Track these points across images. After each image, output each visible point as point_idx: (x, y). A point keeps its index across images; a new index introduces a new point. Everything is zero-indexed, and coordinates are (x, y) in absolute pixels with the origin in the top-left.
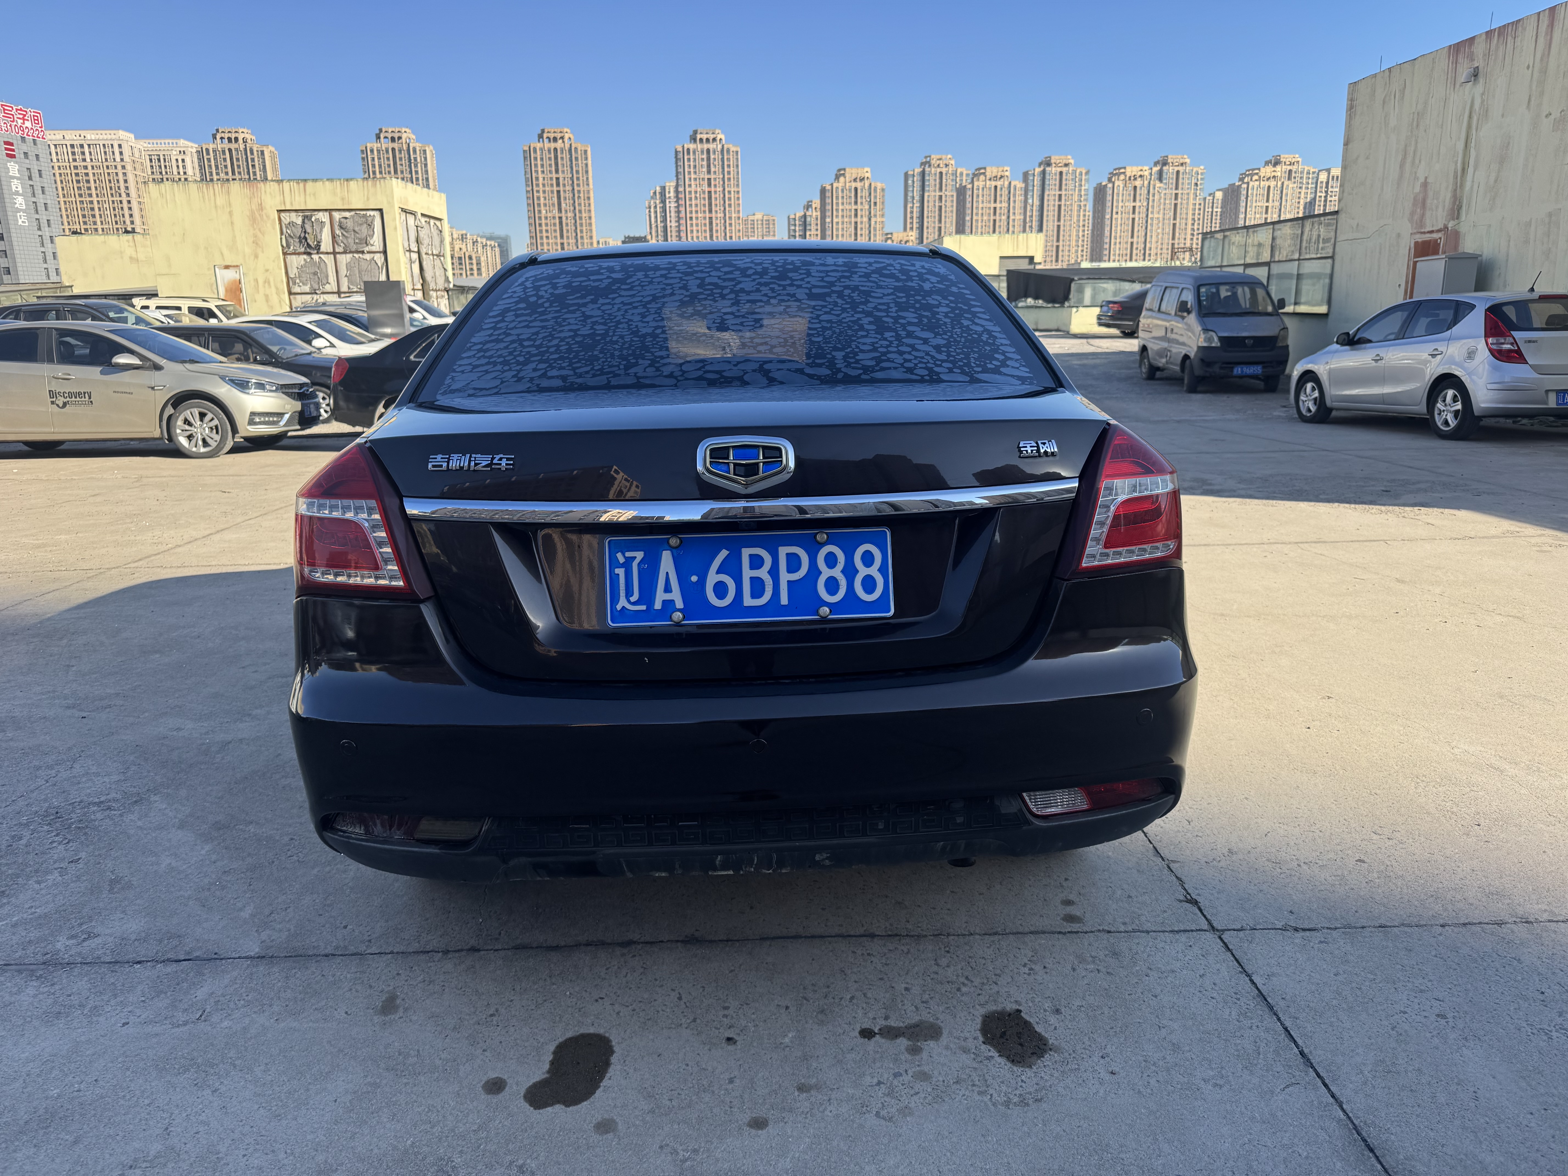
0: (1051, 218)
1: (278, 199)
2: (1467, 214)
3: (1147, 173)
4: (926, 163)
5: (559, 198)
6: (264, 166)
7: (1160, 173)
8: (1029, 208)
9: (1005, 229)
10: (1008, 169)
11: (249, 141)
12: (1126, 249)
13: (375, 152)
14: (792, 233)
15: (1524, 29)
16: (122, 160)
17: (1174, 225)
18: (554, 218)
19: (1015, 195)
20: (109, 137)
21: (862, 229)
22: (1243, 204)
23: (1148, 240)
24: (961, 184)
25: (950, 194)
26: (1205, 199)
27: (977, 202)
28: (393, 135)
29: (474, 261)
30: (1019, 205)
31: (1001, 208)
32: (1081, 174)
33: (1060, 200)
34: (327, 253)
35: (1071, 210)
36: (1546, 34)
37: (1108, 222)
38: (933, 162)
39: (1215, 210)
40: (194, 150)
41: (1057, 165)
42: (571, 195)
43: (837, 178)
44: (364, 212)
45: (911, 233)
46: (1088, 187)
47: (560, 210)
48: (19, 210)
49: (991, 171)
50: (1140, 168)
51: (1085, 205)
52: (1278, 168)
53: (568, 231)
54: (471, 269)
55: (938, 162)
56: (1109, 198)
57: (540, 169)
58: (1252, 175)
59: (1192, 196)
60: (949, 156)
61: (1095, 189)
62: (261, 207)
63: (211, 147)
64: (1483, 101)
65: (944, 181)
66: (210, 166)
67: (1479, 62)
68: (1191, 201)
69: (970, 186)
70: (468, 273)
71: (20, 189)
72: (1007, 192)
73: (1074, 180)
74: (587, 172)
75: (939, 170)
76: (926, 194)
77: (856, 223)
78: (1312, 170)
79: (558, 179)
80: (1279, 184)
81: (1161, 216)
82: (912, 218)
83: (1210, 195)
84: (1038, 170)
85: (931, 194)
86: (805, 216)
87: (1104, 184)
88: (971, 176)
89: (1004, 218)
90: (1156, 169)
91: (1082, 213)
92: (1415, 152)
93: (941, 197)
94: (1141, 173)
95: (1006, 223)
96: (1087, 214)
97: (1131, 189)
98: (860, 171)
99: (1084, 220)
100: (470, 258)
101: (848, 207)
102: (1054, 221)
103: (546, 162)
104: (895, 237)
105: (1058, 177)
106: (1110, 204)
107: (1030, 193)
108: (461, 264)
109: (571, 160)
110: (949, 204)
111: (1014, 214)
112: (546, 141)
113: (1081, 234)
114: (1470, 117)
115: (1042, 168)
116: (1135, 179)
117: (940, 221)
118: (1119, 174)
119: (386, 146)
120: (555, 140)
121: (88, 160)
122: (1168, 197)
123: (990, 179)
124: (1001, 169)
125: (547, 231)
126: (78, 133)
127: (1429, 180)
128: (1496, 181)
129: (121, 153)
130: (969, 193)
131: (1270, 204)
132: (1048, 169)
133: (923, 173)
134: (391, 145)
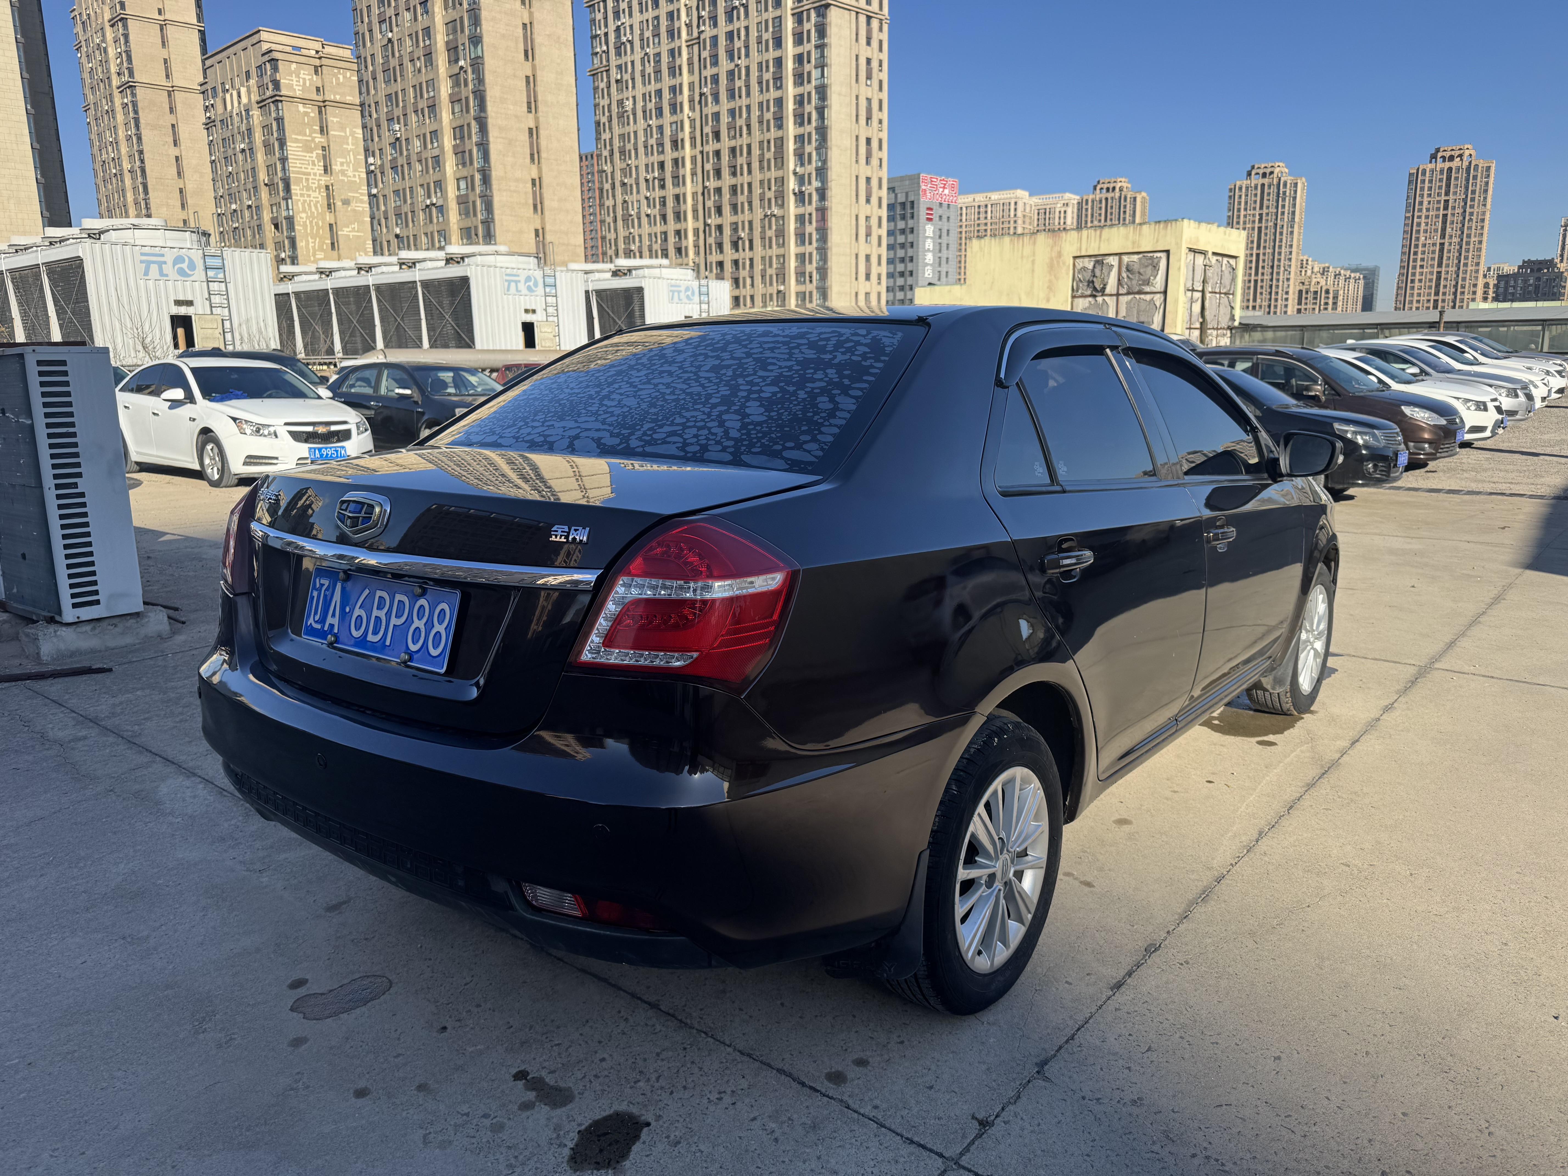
1: (1076, 245)
5: (1444, 222)
6: (1134, 212)
11: (1125, 189)
13: (1244, 190)
16: (1015, 215)
18: (1434, 245)
20: (1006, 196)
28: (1265, 170)
29: (1331, 296)
34: (1111, 295)
40: (1075, 202)
42: (1461, 218)
44: (1151, 255)
47: (1443, 236)
48: (927, 265)
53: (1449, 258)
54: (1326, 304)
57: (1426, 192)
62: (1060, 255)
63: (1091, 197)
66: (1086, 216)
70: (1322, 307)
71: (931, 248)
74: (1486, 191)
79: (1447, 201)
100: (1327, 292)
103: (1436, 184)
108: (1315, 298)
109: (1467, 180)
112: (1439, 160)
119: (1256, 182)
120: (1451, 158)
121: (989, 218)
125: (1422, 260)
126: (985, 194)
129: (1016, 210)
134: (1261, 181)
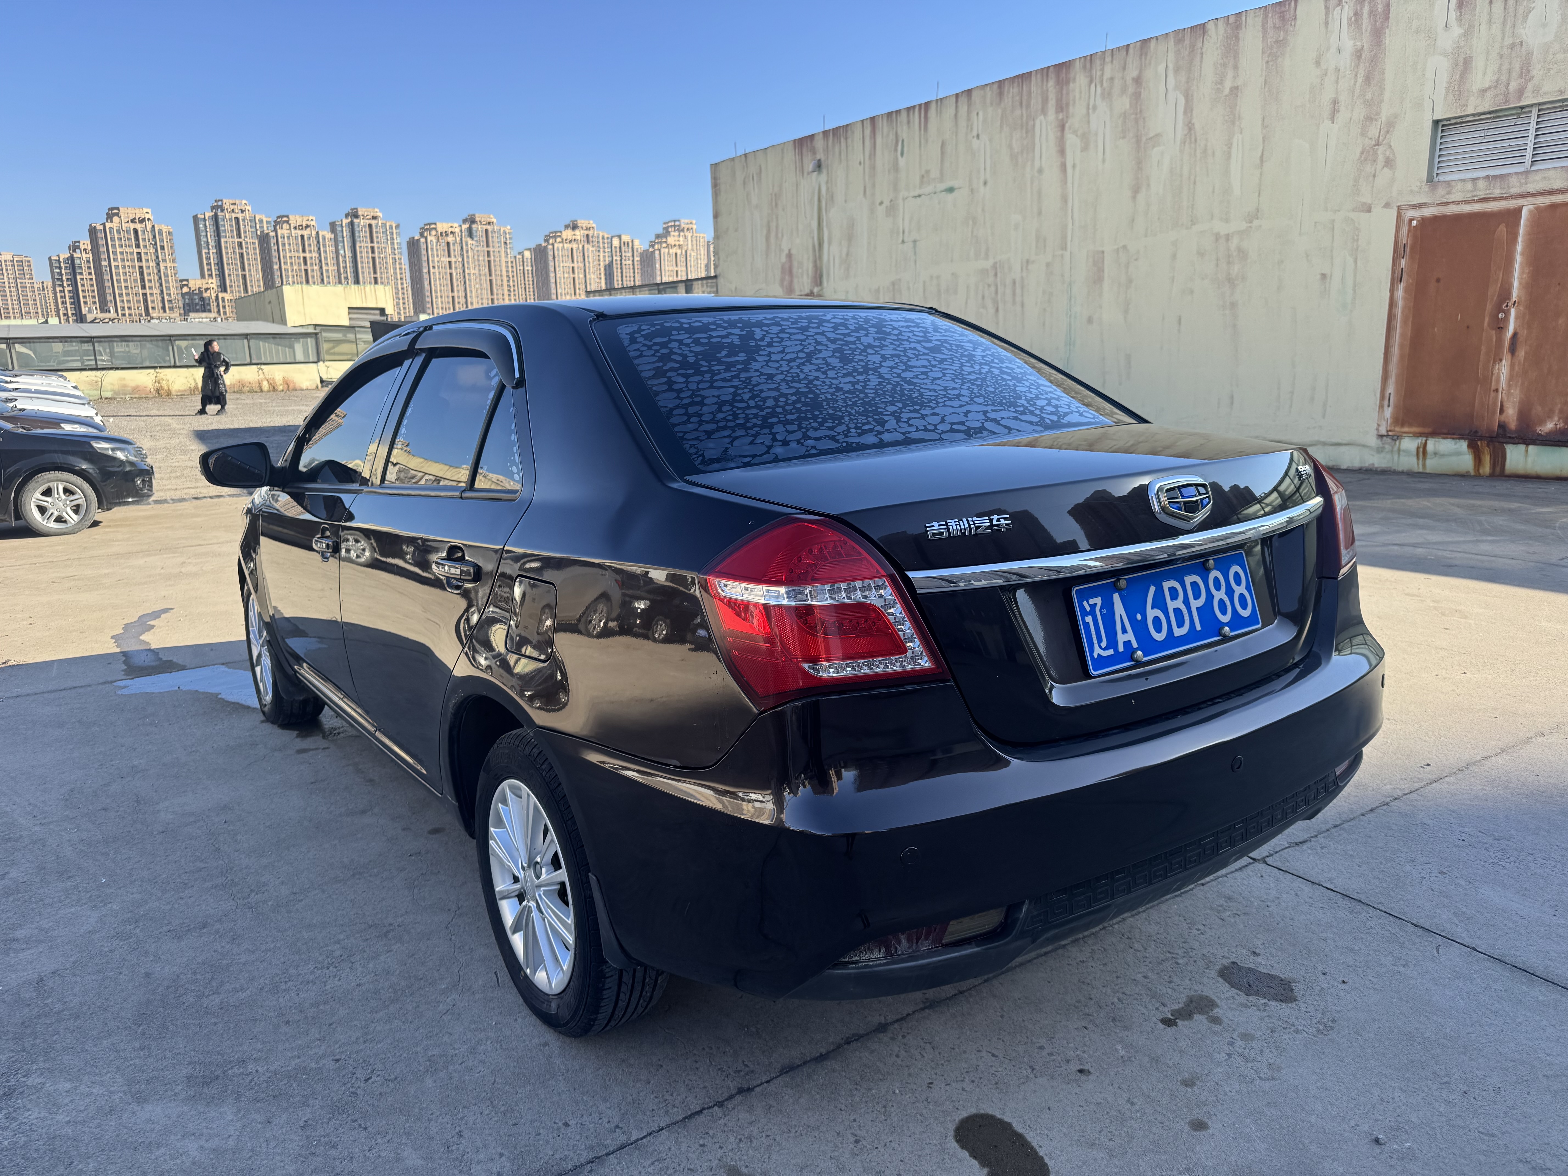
0: (366, 270)
2: (828, 282)
3: (457, 230)
4: (217, 207)
7: (470, 230)
8: (341, 259)
9: (319, 280)
10: (314, 218)
12: (449, 302)
14: (57, 277)
15: (853, 132)
17: (491, 281)
19: (324, 246)
21: (149, 274)
22: (551, 264)
23: (468, 294)
24: (262, 232)
25: (251, 242)
26: (515, 257)
27: (284, 250)
30: (330, 255)
31: (311, 258)
32: (391, 227)
33: (373, 252)
35: (386, 263)
36: (871, 138)
37: (426, 276)
38: (226, 207)
39: (526, 268)
41: (364, 218)
43: (110, 217)
45: (210, 281)
46: (401, 241)
49: (295, 220)
50: (450, 225)
51: (400, 259)
52: (577, 232)
55: (232, 207)
56: (424, 252)
58: (555, 237)
59: (503, 254)
60: (244, 202)
61: (408, 243)
64: (828, 189)
65: (242, 227)
67: (820, 155)
68: (503, 259)
69: (273, 234)
72: (315, 242)
73: (385, 232)
75: (234, 215)
76: (223, 240)
77: (141, 267)
78: (606, 236)
80: (581, 246)
81: (477, 272)
82: (209, 264)
83: (519, 253)
84: (345, 221)
85: (229, 241)
86: (72, 258)
87: (416, 238)
88: (273, 224)
89: (316, 268)
90: (465, 227)
91: (398, 266)
92: (777, 227)
93: (240, 244)
94: (452, 230)
95: (319, 274)
96: (403, 267)
97: (444, 244)
98: (137, 211)
99: (401, 274)
101: (128, 250)
102: (369, 273)
104: (192, 284)
105: (367, 229)
106: (426, 258)
107: (341, 244)
110: (251, 251)
111: (327, 264)
113: (400, 287)
114: (819, 200)
115: (349, 220)
116: (447, 235)
117: (243, 269)
118: (430, 230)
122: (481, 254)
123: (295, 228)
124: (305, 218)
127: (794, 252)
128: (847, 254)
130: (273, 241)
131: (575, 265)
132: (356, 221)
133: (216, 218)
